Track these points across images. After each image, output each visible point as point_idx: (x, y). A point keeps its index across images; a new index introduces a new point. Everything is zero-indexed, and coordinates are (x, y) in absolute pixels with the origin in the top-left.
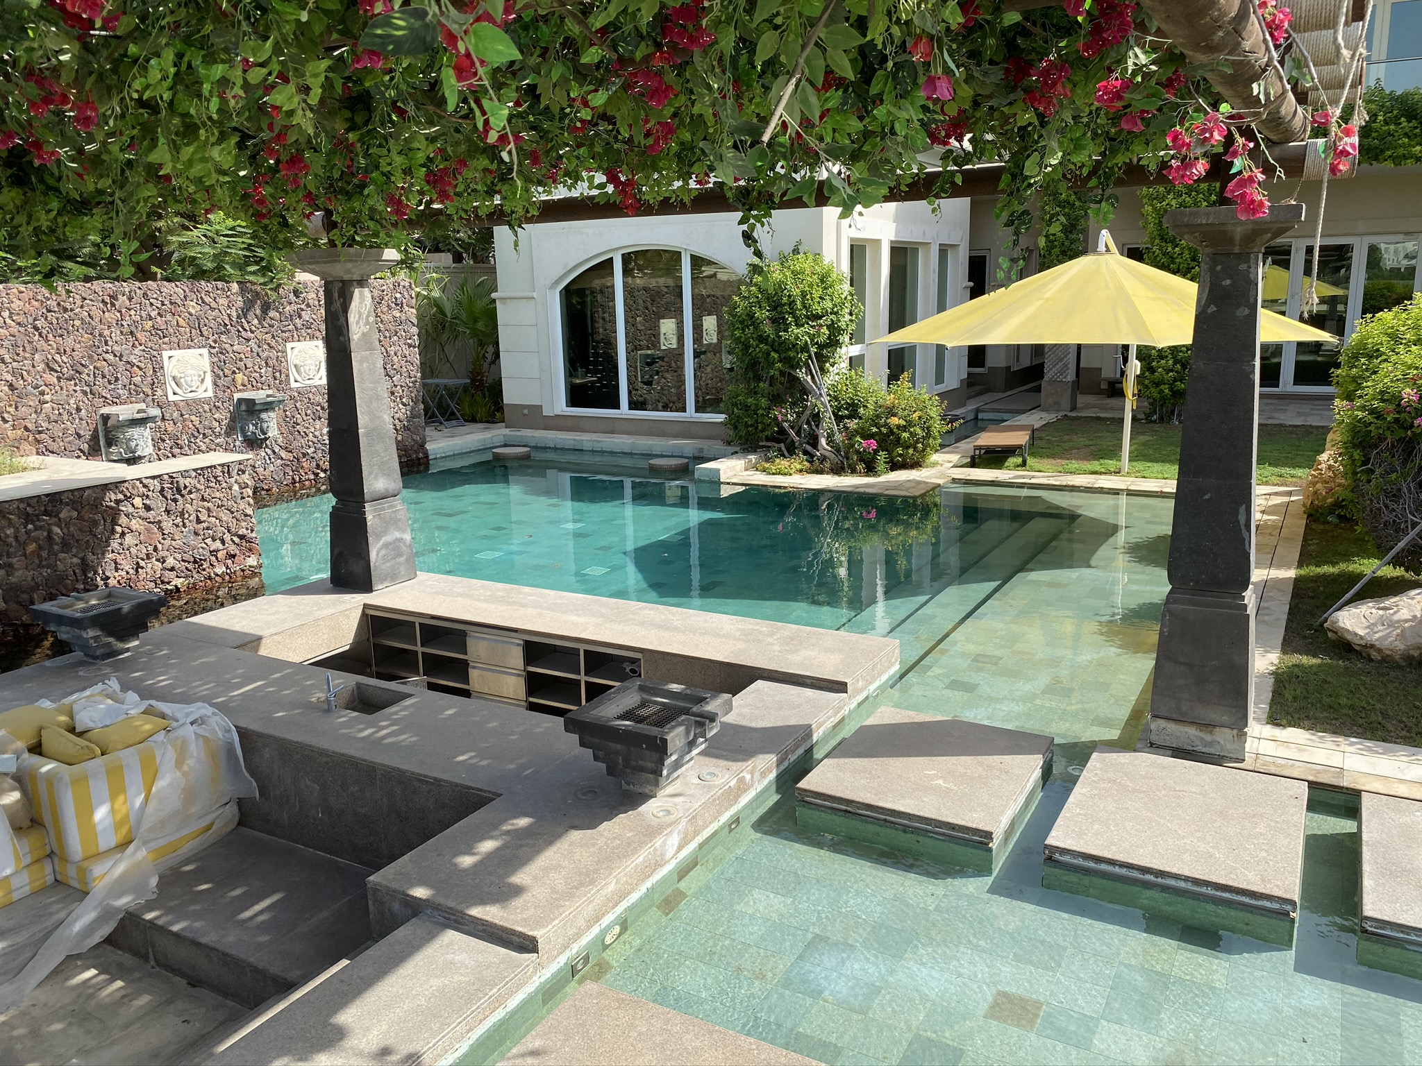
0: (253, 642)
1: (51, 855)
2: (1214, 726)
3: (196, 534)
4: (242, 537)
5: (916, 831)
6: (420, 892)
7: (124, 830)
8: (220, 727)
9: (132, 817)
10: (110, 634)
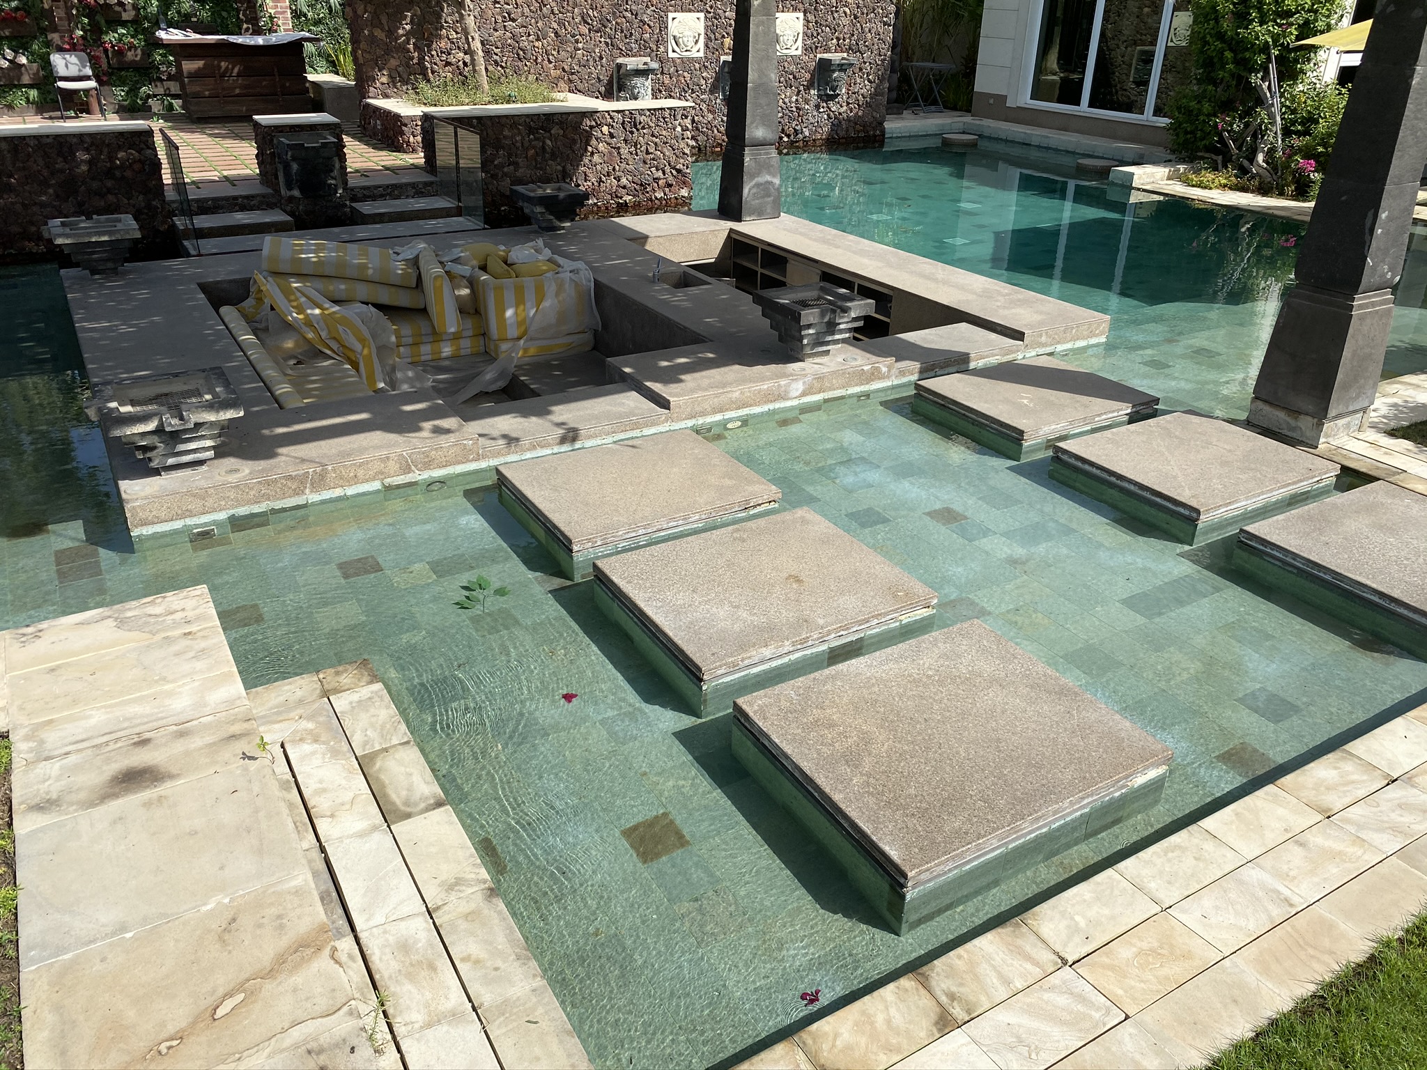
0: (644, 238)
1: (484, 334)
2: (1300, 413)
3: (645, 162)
4: (679, 171)
5: (981, 425)
6: (627, 370)
7: (523, 328)
8: (586, 277)
9: (528, 321)
10: (551, 213)
